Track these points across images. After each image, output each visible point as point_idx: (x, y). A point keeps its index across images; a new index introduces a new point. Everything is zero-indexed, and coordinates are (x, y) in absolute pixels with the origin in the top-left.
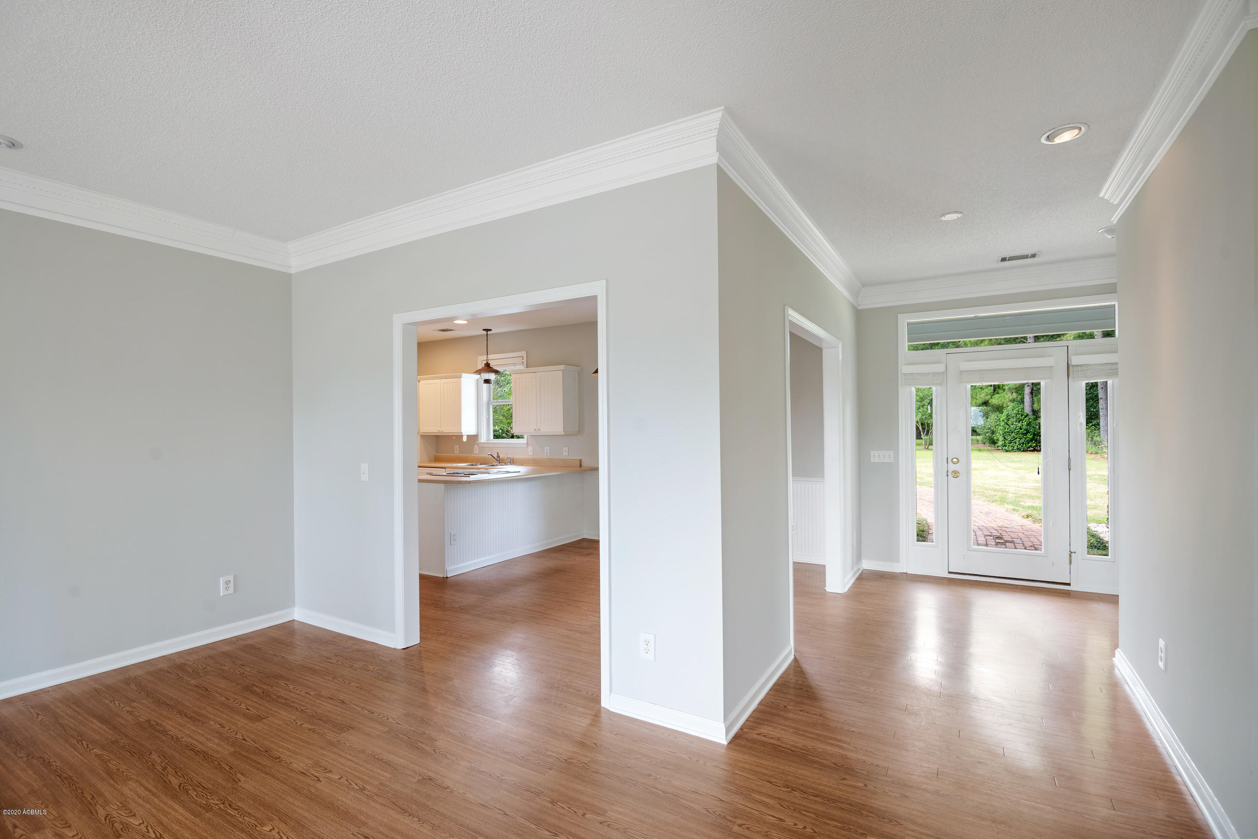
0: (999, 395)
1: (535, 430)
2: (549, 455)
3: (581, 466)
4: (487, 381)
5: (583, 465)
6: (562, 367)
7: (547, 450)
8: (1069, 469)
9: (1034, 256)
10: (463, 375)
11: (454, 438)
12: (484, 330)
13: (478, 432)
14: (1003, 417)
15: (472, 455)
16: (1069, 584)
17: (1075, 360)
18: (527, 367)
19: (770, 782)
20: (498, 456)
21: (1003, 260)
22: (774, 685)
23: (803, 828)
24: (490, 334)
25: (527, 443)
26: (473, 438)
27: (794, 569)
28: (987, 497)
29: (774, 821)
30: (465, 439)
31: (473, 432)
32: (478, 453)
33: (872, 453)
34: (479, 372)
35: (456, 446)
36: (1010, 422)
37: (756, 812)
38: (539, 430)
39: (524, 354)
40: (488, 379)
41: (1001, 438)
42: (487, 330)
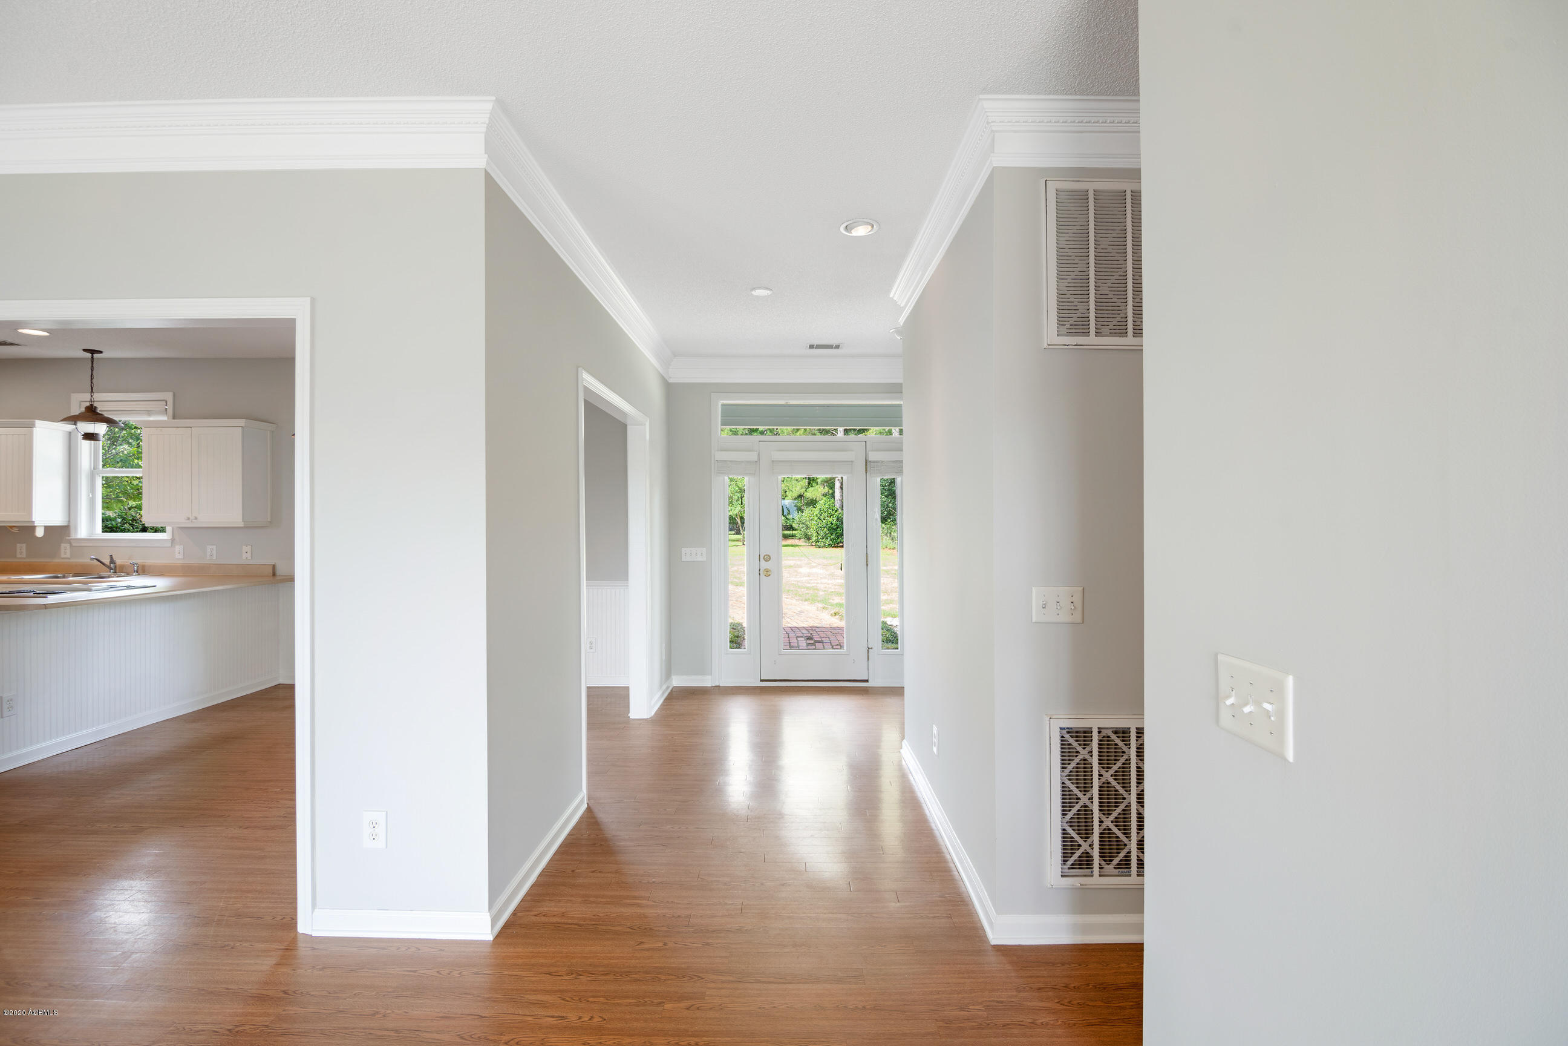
0: (813, 488)
1: (188, 519)
2: (215, 558)
3: (274, 574)
4: (90, 436)
5: (278, 573)
6: (242, 422)
7: (212, 550)
8: (867, 565)
9: (837, 347)
10: (38, 423)
11: (16, 530)
12: (85, 350)
13: (69, 521)
14: (816, 511)
15: (56, 560)
16: (867, 681)
17: (872, 456)
18: (174, 418)
19: (549, 974)
20: (112, 561)
21: (811, 347)
22: (560, 846)
23: (590, 1019)
24: (98, 359)
25: (173, 540)
26: (58, 533)
27: (588, 696)
28: (800, 595)
29: (552, 1023)
30: (40, 533)
31: (57, 519)
32: (68, 555)
33: (683, 550)
34: (73, 419)
35: (18, 545)
36: (822, 517)
37: (529, 1018)
38: (196, 518)
39: (169, 396)
40: (92, 432)
41: (815, 534)
42: (93, 352)
